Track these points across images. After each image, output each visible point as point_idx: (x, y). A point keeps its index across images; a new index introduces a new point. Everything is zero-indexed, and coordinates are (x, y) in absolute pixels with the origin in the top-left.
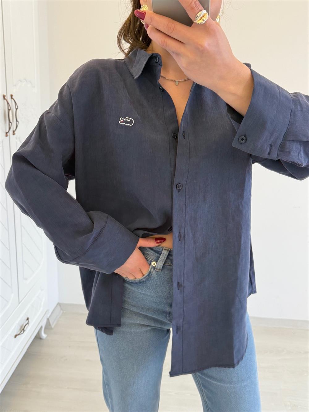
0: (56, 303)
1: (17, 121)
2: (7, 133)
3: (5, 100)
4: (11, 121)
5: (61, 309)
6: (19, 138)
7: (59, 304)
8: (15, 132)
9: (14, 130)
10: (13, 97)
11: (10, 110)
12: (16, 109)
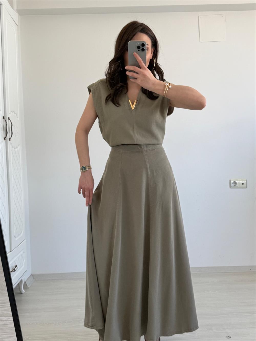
0: (30, 274)
2: (5, 138)
3: (4, 119)
5: (34, 278)
6: (12, 144)
8: (11, 139)
10: (10, 119)
11: (7, 124)
12: (12, 126)
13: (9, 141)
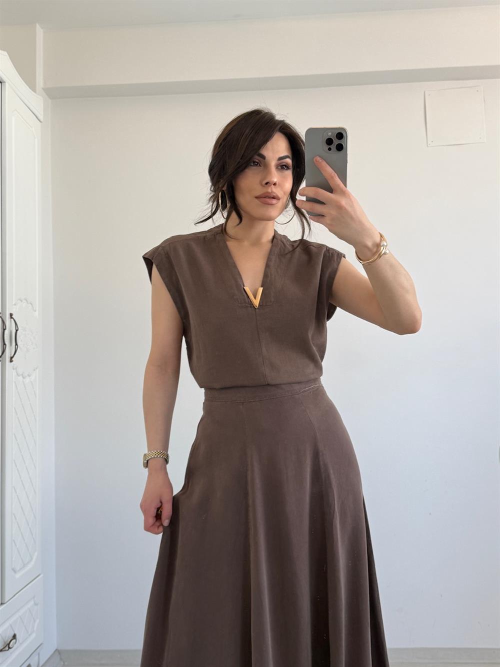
0: (54, 650)
1: (16, 345)
5: (61, 659)
6: (16, 369)
7: (58, 652)
8: (13, 359)
9: (11, 356)
10: (13, 316)
11: (5, 329)
12: (17, 331)
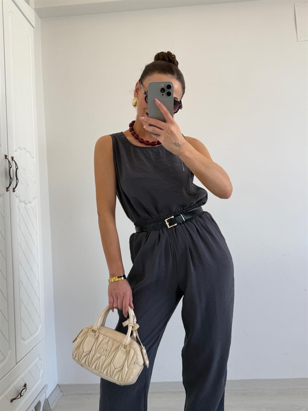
1: (17, 179)
2: (7, 188)
3: (7, 159)
4: (12, 177)
5: (61, 391)
6: (19, 197)
7: (59, 386)
8: (15, 190)
9: (14, 187)
10: (14, 159)
11: (11, 167)
12: (17, 169)
13: (13, 192)
